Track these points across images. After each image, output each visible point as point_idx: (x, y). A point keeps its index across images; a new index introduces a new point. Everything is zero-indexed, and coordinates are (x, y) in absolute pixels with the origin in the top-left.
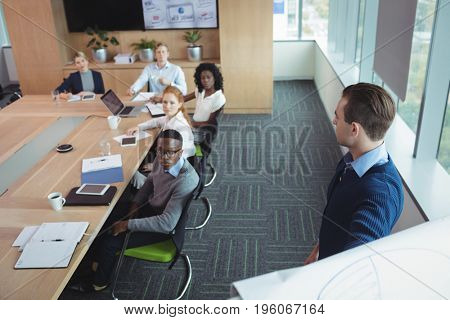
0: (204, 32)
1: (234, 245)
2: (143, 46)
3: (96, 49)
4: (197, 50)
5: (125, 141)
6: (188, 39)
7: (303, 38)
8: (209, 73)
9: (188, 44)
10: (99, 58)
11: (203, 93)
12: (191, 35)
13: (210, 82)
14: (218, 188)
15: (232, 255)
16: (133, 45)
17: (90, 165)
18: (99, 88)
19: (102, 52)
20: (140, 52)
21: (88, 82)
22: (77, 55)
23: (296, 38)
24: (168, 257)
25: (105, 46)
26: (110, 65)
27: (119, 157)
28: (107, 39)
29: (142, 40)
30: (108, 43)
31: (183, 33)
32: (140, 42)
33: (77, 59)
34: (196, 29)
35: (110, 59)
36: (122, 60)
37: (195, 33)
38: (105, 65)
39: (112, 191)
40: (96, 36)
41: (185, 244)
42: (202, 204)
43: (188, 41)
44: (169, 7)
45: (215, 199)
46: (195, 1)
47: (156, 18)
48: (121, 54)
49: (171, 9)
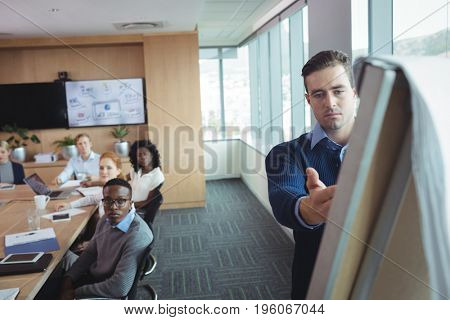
0: (131, 129)
2: (67, 142)
3: (14, 148)
4: (124, 145)
5: (55, 218)
6: (115, 135)
9: (114, 140)
10: (17, 158)
11: (140, 172)
12: (118, 131)
13: (148, 159)
14: (161, 275)
16: (56, 142)
17: (16, 239)
18: (19, 180)
19: (21, 151)
20: (64, 149)
23: (221, 138)
25: (24, 145)
26: (29, 164)
27: (51, 230)
28: (26, 138)
29: (66, 138)
30: (29, 142)
32: (63, 139)
34: (123, 126)
35: (30, 158)
36: (42, 159)
37: (122, 129)
40: (15, 135)
43: (116, 137)
44: (95, 104)
45: (160, 286)
46: (122, 98)
47: (81, 115)
48: (42, 153)
49: (97, 106)
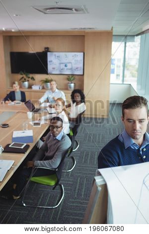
0: (76, 77)
1: (86, 181)
2: (47, 81)
3: (23, 82)
4: (72, 85)
5: (35, 124)
6: (68, 79)
7: (125, 83)
8: (78, 94)
9: (68, 82)
10: (25, 86)
11: (75, 104)
12: (70, 77)
13: (79, 99)
14: (80, 153)
15: (86, 186)
16: (42, 81)
17: (17, 134)
18: (23, 99)
19: (26, 83)
20: (44, 85)
21: (18, 96)
22: (14, 83)
23: (121, 83)
24: (53, 183)
25: (28, 81)
26: (30, 90)
27: (31, 131)
28: (29, 78)
29: (46, 79)
30: (30, 79)
31: (66, 77)
32: (45, 80)
33: (14, 85)
34: (73, 75)
35: (30, 87)
36: (35, 88)
37: (72, 77)
38: (27, 90)
39: (27, 147)
40: (24, 76)
41: (62, 179)
42: (71, 160)
43: (69, 80)
44: (60, 64)
45: (78, 158)
46: (73, 61)
47: (54, 69)
48: (35, 84)
49: (61, 65)
